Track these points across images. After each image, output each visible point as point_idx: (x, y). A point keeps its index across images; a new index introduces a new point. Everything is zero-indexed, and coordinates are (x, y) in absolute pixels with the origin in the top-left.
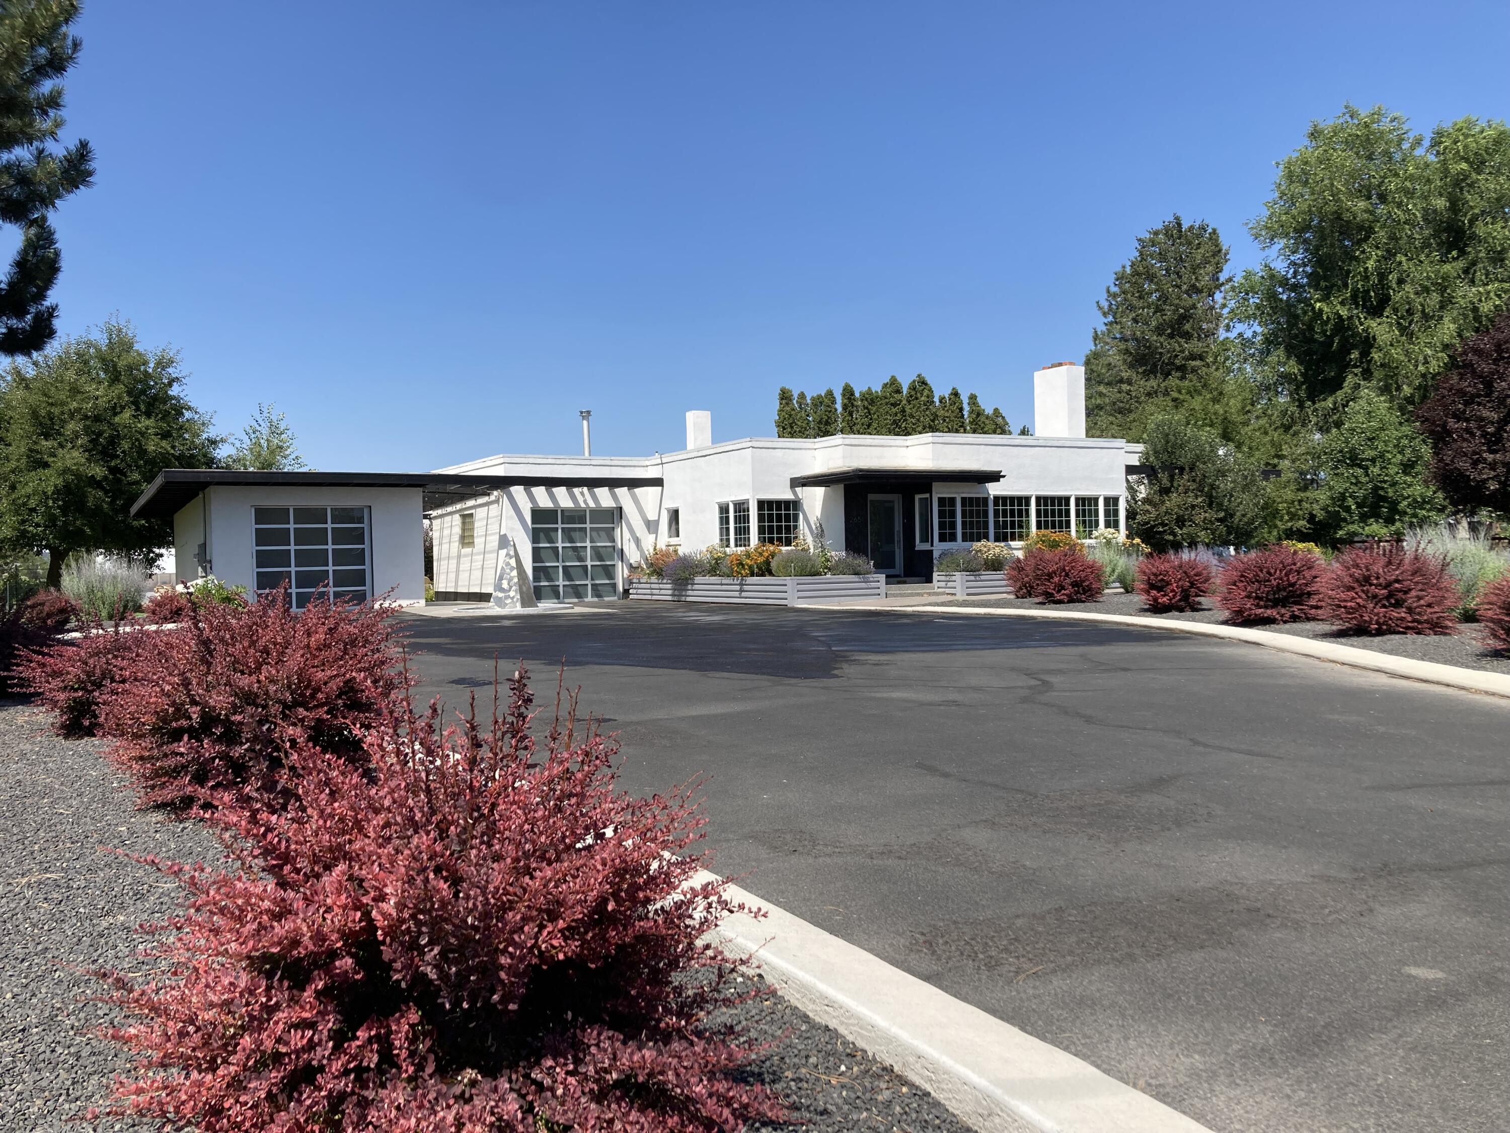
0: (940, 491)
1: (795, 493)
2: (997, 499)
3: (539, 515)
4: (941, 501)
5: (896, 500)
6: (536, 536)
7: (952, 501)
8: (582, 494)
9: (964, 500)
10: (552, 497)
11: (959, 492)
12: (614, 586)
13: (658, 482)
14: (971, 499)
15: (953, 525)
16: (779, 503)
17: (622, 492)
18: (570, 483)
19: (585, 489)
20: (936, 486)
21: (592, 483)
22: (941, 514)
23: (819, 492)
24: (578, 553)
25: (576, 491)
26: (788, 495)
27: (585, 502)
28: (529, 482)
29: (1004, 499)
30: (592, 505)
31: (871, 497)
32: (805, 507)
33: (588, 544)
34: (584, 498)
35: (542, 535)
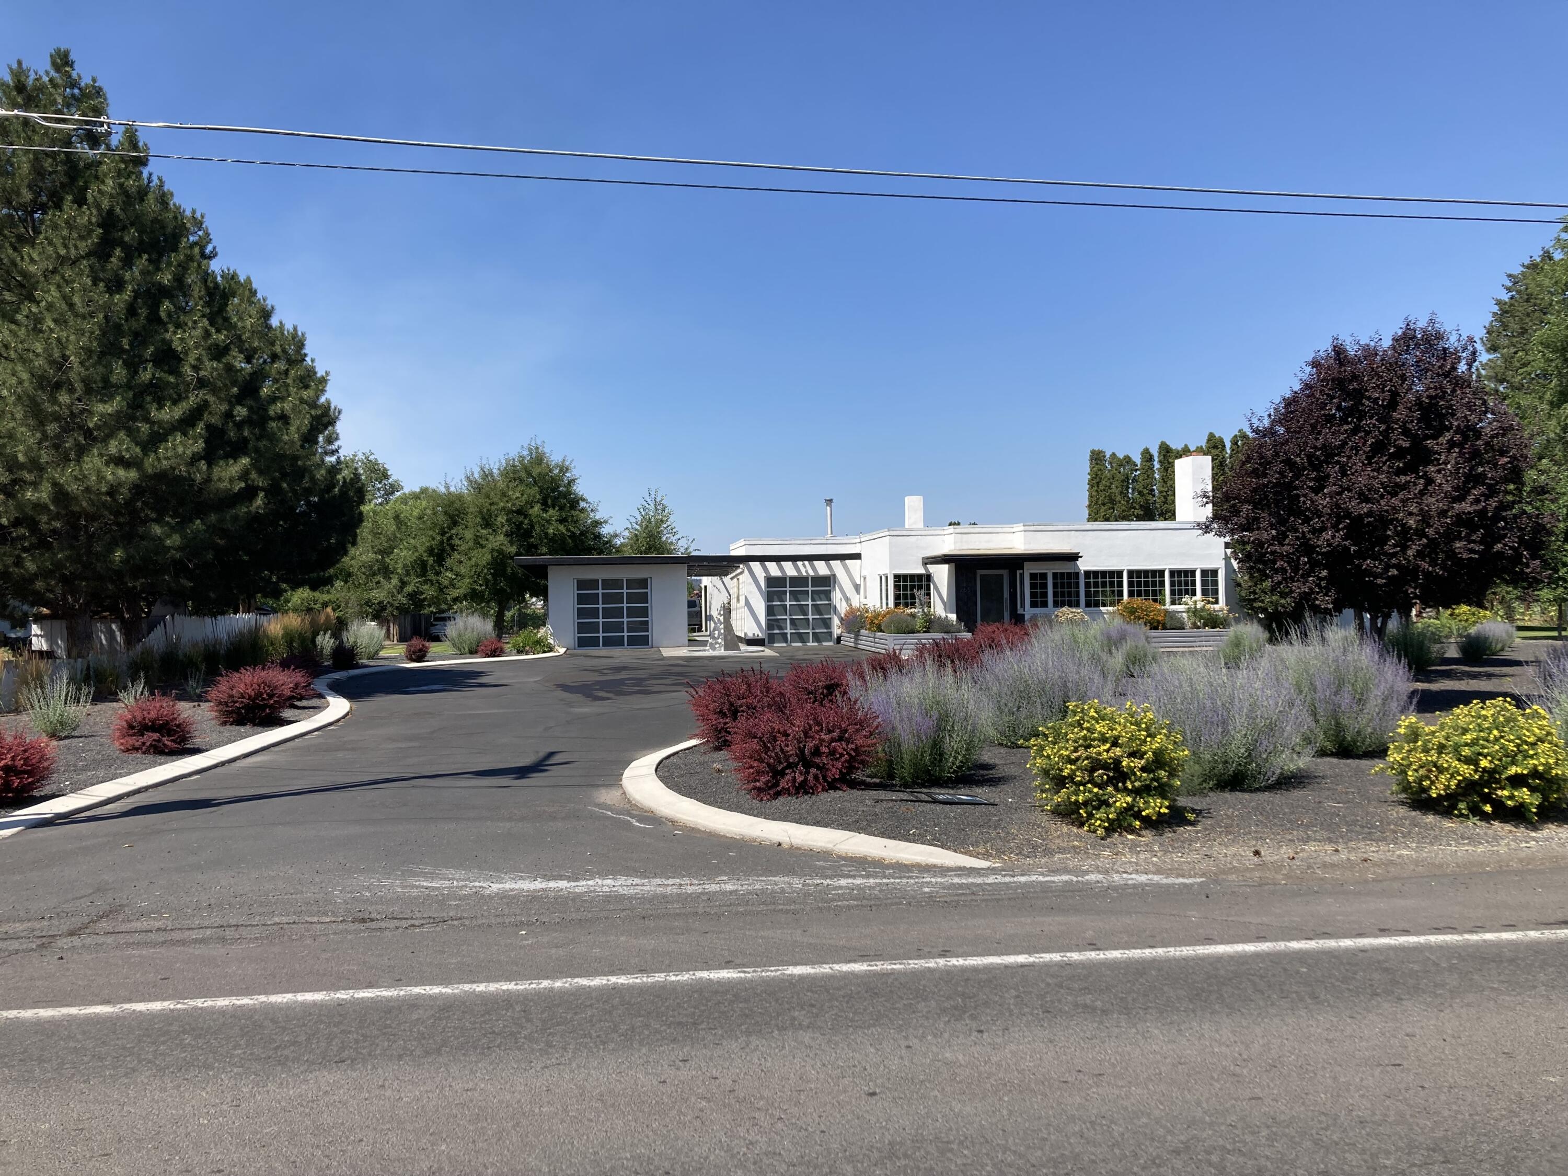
0: (1029, 569)
1: (927, 569)
2: (1088, 574)
3: (771, 581)
4: (1033, 576)
5: (1005, 573)
6: (769, 597)
7: (1044, 576)
8: (804, 565)
9: (1055, 575)
10: (781, 569)
11: (1049, 569)
12: (830, 634)
13: (857, 556)
14: (1062, 574)
15: (1045, 595)
16: (912, 577)
17: (835, 564)
18: (794, 559)
19: (806, 563)
20: (1026, 565)
21: (811, 558)
22: (1033, 586)
23: (945, 568)
24: (803, 610)
25: (800, 563)
26: (921, 571)
27: (807, 571)
28: (762, 559)
29: (1096, 574)
30: (811, 573)
31: (980, 572)
32: (935, 579)
33: (810, 602)
34: (806, 569)
35: (775, 597)
